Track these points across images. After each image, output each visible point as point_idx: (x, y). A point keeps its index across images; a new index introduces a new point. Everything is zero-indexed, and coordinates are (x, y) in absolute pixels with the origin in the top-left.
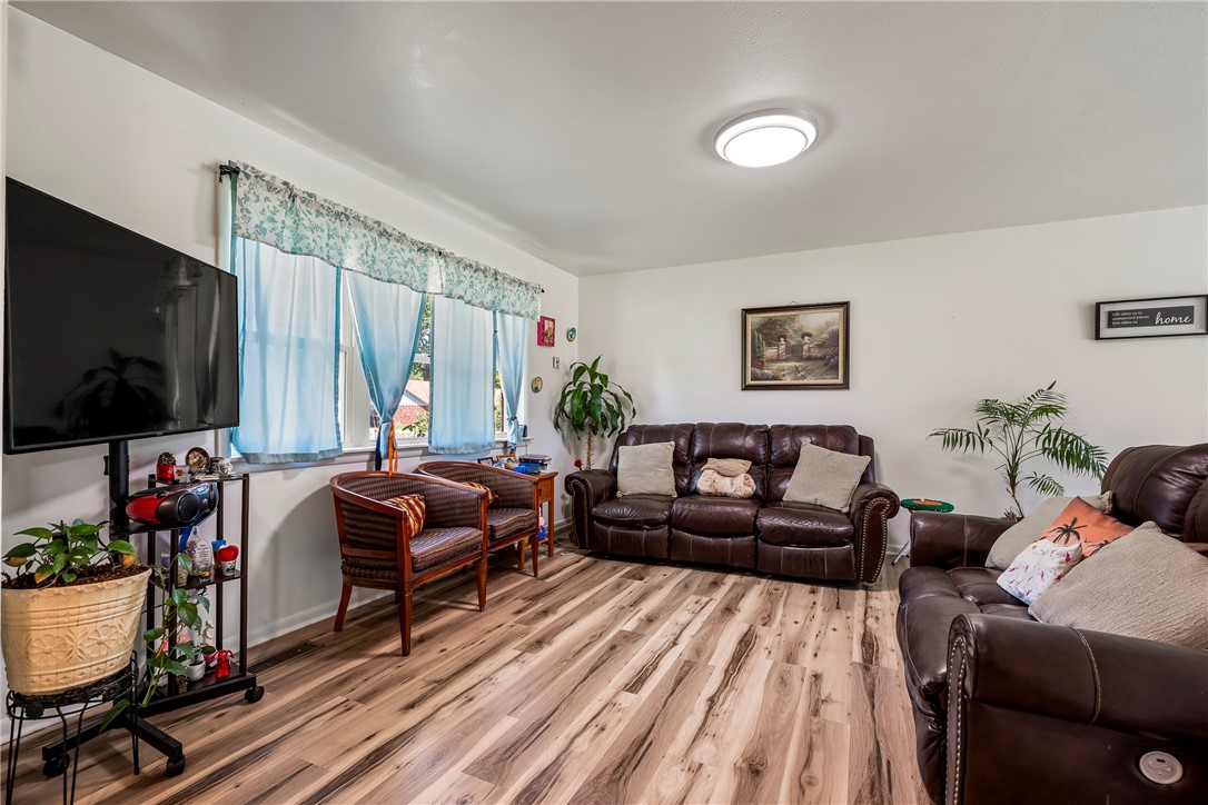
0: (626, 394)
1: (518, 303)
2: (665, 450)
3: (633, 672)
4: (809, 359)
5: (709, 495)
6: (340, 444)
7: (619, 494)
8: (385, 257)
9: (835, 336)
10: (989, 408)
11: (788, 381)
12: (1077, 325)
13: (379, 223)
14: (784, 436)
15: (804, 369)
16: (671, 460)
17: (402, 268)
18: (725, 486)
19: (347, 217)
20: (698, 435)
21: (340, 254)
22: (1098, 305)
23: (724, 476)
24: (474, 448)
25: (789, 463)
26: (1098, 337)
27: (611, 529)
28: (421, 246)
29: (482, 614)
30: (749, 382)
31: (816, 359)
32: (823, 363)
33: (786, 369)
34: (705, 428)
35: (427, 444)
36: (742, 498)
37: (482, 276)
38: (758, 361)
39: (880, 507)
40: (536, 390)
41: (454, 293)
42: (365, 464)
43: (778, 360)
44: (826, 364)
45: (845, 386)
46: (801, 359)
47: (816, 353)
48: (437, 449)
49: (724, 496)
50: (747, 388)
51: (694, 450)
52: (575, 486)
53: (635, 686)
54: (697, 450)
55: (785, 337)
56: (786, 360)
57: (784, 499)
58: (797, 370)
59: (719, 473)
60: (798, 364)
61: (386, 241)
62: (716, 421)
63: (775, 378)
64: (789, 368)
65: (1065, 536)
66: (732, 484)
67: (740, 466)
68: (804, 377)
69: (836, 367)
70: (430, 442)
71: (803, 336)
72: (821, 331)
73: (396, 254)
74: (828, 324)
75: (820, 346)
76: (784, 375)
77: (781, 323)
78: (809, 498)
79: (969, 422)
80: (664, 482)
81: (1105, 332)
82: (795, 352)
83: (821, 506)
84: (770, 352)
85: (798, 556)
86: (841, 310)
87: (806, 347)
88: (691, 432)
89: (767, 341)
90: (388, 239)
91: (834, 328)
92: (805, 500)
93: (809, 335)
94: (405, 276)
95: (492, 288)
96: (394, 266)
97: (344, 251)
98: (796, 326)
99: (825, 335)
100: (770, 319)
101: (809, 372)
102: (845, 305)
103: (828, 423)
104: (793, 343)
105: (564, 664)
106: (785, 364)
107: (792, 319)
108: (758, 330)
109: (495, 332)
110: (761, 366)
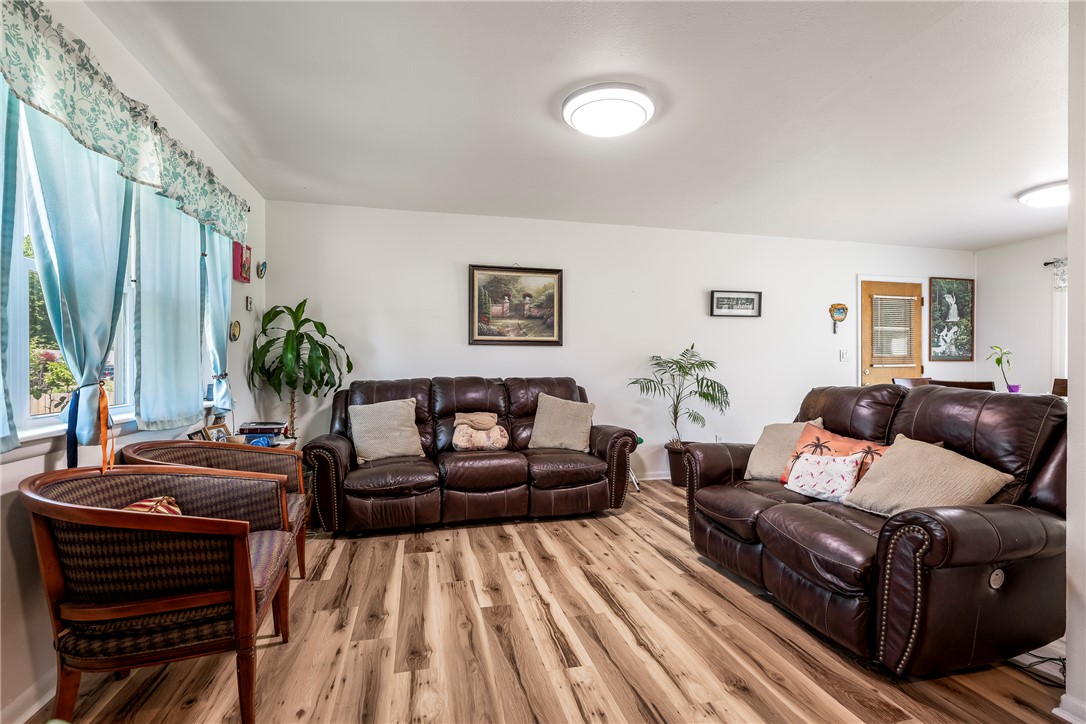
0: (340, 346)
1: (229, 219)
2: (406, 407)
3: (550, 646)
4: (530, 317)
5: (466, 450)
6: (13, 428)
7: (360, 461)
8: (87, 107)
9: (550, 298)
10: (659, 362)
11: (512, 337)
12: (702, 305)
13: (81, 45)
14: (521, 388)
15: (525, 326)
16: (413, 417)
17: (112, 133)
18: (481, 439)
19: (36, 17)
20: (438, 390)
21: (25, 77)
22: (713, 293)
23: (478, 430)
24: (187, 419)
25: (529, 413)
26: (712, 314)
27: (369, 502)
28: (133, 105)
29: (292, 645)
30: (477, 337)
31: (535, 318)
32: (541, 322)
33: (510, 326)
34: (444, 383)
35: (131, 416)
36: (500, 450)
37: (195, 173)
38: (485, 317)
39: (625, 444)
40: (233, 338)
41: (171, 190)
42: (42, 458)
43: (502, 317)
44: (544, 323)
45: (558, 343)
46: (522, 317)
47: (536, 312)
48: (148, 424)
49: (481, 449)
50: (473, 342)
51: (435, 407)
52: (319, 458)
53: (569, 659)
54: (438, 406)
55: (509, 296)
56: (510, 318)
57: (530, 446)
58: (519, 327)
59: (472, 427)
60: (520, 322)
61: (88, 80)
62: (453, 375)
63: (500, 334)
64: (513, 325)
65: (819, 450)
66: (489, 437)
67: (489, 419)
68: (525, 334)
69: (551, 326)
70: (138, 414)
71: (525, 296)
72: (540, 293)
73: (103, 107)
74: (546, 288)
75: (539, 307)
76: (508, 332)
77: (507, 282)
78: (555, 443)
79: (649, 373)
80: (409, 441)
81: (716, 311)
82: (517, 311)
83: (566, 449)
84: (495, 309)
85: (566, 496)
86: (556, 276)
87: (527, 307)
88: (427, 388)
89: (492, 298)
90: (91, 77)
91: (550, 291)
92: (551, 445)
93: (530, 296)
94: (120, 147)
95: (205, 193)
96: (101, 125)
97: (32, 74)
98: (519, 286)
99: (543, 298)
100: (495, 277)
101: (531, 329)
102: (558, 272)
103: (553, 375)
104: (516, 302)
105: (475, 665)
106: (509, 321)
107: (516, 280)
108: (484, 287)
109: (204, 255)
110: (487, 322)
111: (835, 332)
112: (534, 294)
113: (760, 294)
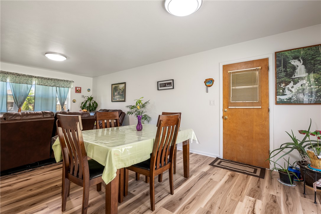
55: (118, 90)
87: (120, 92)
111: (207, 92)
112: (121, 89)
113: (173, 80)
